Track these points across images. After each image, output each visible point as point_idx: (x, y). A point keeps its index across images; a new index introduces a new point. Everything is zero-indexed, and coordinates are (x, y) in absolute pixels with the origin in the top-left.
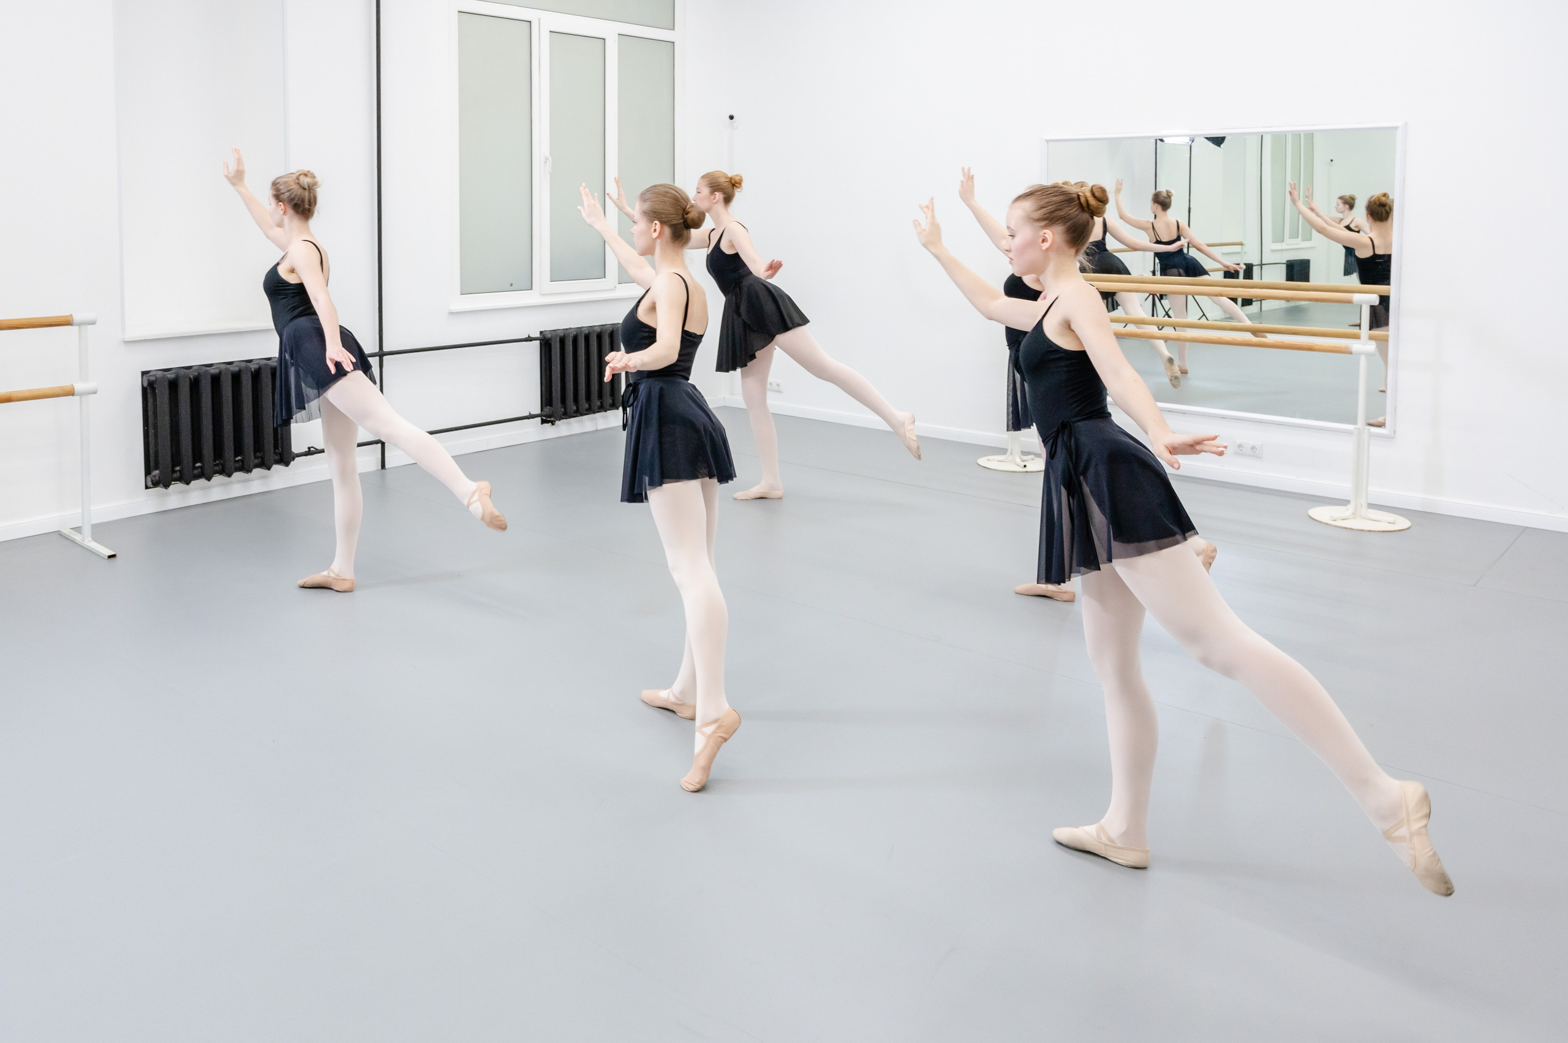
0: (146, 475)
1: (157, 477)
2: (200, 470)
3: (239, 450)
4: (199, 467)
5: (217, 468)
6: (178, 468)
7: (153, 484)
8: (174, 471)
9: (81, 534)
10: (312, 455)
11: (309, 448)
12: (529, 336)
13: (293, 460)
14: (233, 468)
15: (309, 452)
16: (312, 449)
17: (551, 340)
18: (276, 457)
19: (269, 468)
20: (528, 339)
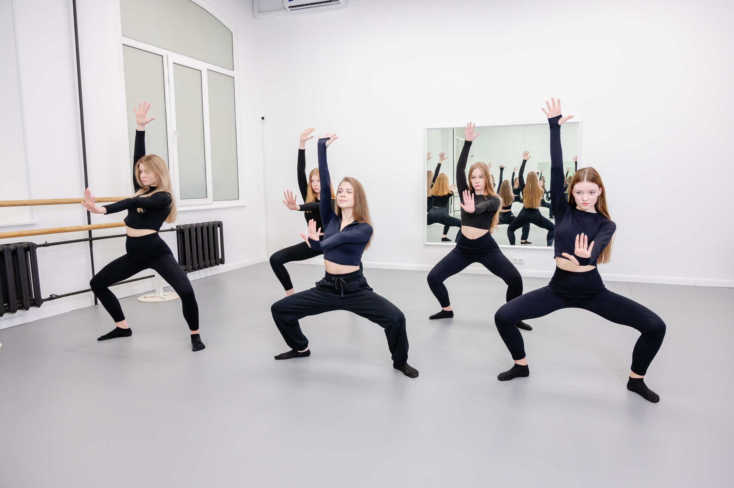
3: (6, 300)
10: (54, 299)
11: (51, 296)
12: (172, 228)
13: (43, 302)
14: (4, 311)
15: (51, 298)
16: (53, 296)
17: (184, 230)
18: (31, 302)
19: (27, 310)
20: (172, 230)
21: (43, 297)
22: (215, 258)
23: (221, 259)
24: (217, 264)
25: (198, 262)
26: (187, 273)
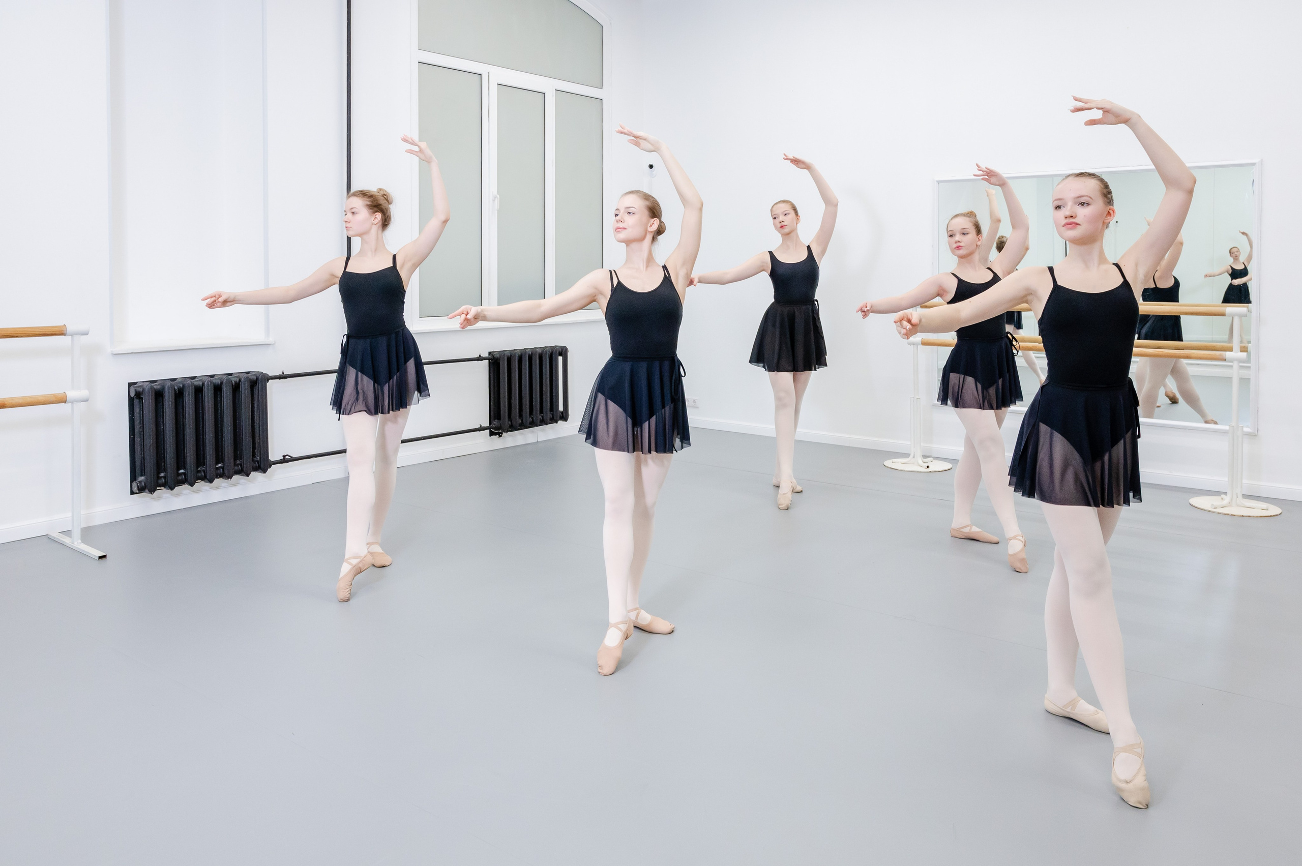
0: (131, 482)
1: (143, 484)
2: (184, 477)
3: (219, 458)
4: (182, 473)
5: (200, 474)
6: (162, 475)
7: (139, 490)
8: (159, 478)
9: (70, 537)
10: (287, 462)
11: (284, 456)
12: (480, 356)
13: (270, 467)
14: (215, 475)
15: (285, 460)
16: (287, 457)
17: (500, 360)
18: (254, 465)
19: (248, 475)
20: (480, 359)
21: (272, 457)
22: (552, 409)
23: (562, 413)
24: (554, 420)
25: (521, 416)
26: (502, 433)
